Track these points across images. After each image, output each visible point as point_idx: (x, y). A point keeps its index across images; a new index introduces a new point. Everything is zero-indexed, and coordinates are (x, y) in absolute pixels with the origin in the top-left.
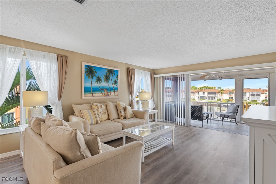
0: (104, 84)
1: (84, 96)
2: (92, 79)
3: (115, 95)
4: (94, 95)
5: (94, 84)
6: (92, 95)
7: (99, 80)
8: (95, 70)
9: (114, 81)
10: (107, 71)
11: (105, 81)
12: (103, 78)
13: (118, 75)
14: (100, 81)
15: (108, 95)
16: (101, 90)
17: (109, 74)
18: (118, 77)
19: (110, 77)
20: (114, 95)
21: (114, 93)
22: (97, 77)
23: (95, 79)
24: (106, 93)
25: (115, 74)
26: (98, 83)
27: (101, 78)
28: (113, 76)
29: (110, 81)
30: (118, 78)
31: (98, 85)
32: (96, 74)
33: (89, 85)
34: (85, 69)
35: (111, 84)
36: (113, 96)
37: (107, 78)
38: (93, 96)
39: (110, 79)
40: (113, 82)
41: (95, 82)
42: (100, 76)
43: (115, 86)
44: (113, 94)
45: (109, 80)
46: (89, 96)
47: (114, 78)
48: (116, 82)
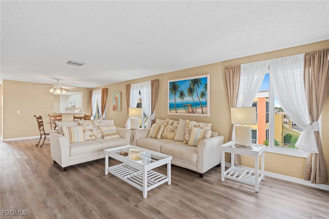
0: (188, 99)
1: (169, 112)
2: (176, 95)
3: (203, 112)
4: (177, 111)
5: (178, 99)
6: (175, 111)
7: (182, 94)
8: (178, 84)
9: (201, 94)
10: (191, 82)
11: (188, 96)
12: (186, 92)
13: (206, 84)
14: (183, 96)
15: (193, 112)
16: (185, 105)
17: (194, 86)
18: (206, 87)
19: (195, 89)
20: (202, 113)
21: (201, 109)
22: (180, 92)
23: (178, 94)
24: (190, 109)
25: (201, 84)
26: (181, 98)
27: (184, 93)
28: (198, 86)
29: (195, 95)
30: (207, 88)
31: (181, 100)
32: (179, 88)
33: (173, 101)
34: (170, 86)
35: (196, 98)
36: (200, 114)
37: (191, 91)
38: (177, 113)
39: (195, 91)
40: (199, 95)
41: (178, 98)
42: (183, 91)
43: (202, 100)
44: (199, 110)
45: (194, 93)
46: (173, 113)
47: (199, 90)
48: (203, 94)
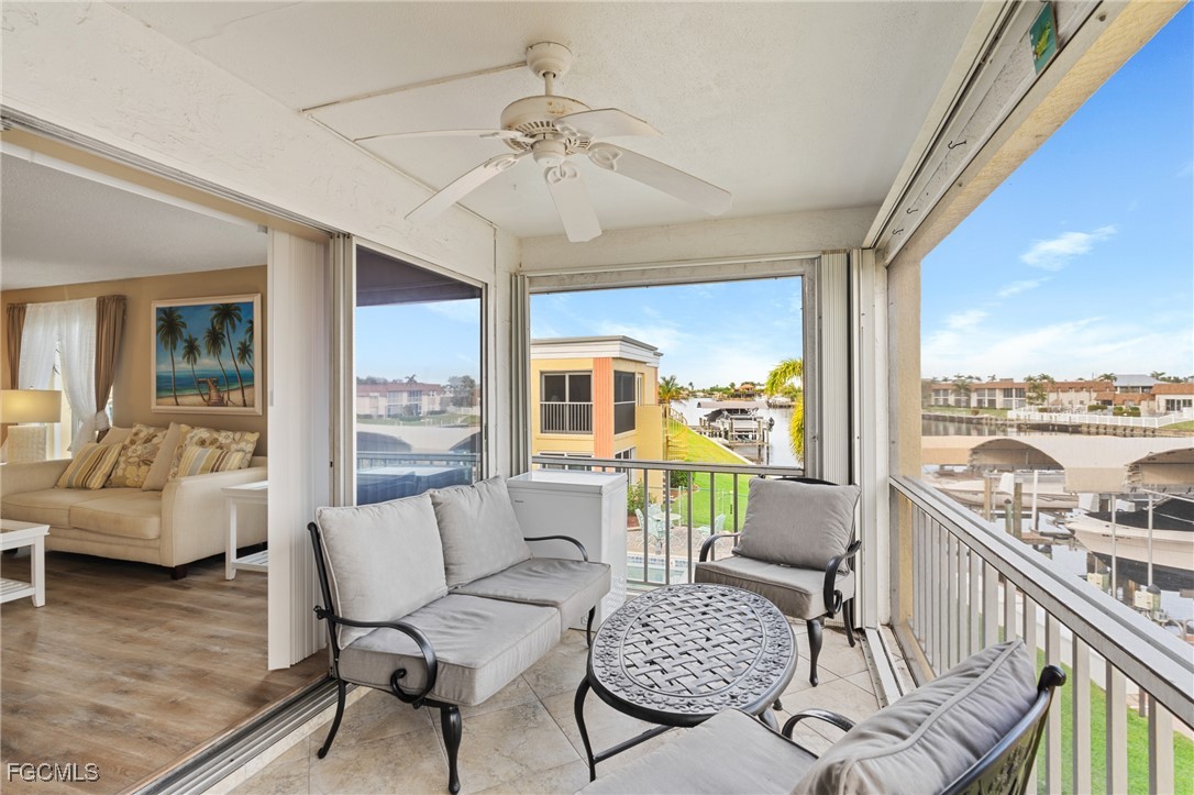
0: (207, 363)
1: (157, 404)
2: (175, 348)
3: (244, 401)
4: (179, 400)
5: (179, 363)
6: (174, 400)
7: (191, 350)
8: (180, 317)
9: (239, 348)
10: (214, 313)
11: (209, 353)
12: (202, 343)
13: (252, 322)
14: (194, 354)
15: (221, 403)
16: (199, 382)
17: (222, 323)
18: (251, 329)
19: (225, 333)
20: (241, 402)
21: (240, 392)
22: (186, 341)
23: (181, 346)
24: (214, 394)
25: (240, 320)
26: (188, 359)
27: (197, 343)
28: (234, 327)
29: (225, 350)
30: (252, 333)
31: (190, 367)
32: (183, 330)
33: (166, 368)
34: (159, 319)
35: (227, 362)
36: (238, 406)
37: (215, 340)
38: (177, 404)
39: (226, 340)
40: (236, 352)
41: (180, 359)
42: (193, 337)
43: (244, 367)
44: (236, 396)
45: (222, 346)
46: (168, 406)
47: (236, 338)
48: (245, 351)
